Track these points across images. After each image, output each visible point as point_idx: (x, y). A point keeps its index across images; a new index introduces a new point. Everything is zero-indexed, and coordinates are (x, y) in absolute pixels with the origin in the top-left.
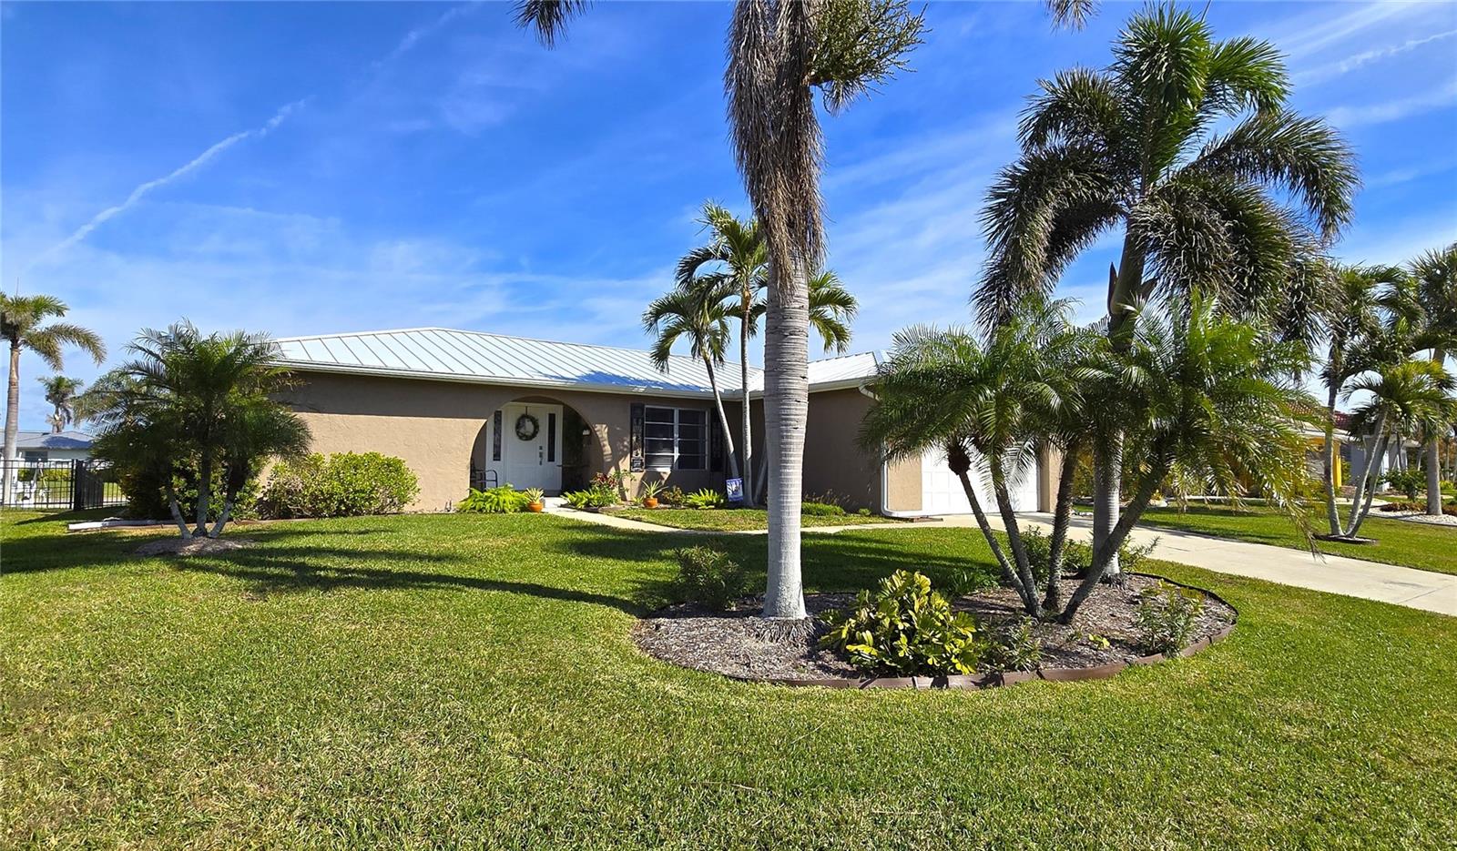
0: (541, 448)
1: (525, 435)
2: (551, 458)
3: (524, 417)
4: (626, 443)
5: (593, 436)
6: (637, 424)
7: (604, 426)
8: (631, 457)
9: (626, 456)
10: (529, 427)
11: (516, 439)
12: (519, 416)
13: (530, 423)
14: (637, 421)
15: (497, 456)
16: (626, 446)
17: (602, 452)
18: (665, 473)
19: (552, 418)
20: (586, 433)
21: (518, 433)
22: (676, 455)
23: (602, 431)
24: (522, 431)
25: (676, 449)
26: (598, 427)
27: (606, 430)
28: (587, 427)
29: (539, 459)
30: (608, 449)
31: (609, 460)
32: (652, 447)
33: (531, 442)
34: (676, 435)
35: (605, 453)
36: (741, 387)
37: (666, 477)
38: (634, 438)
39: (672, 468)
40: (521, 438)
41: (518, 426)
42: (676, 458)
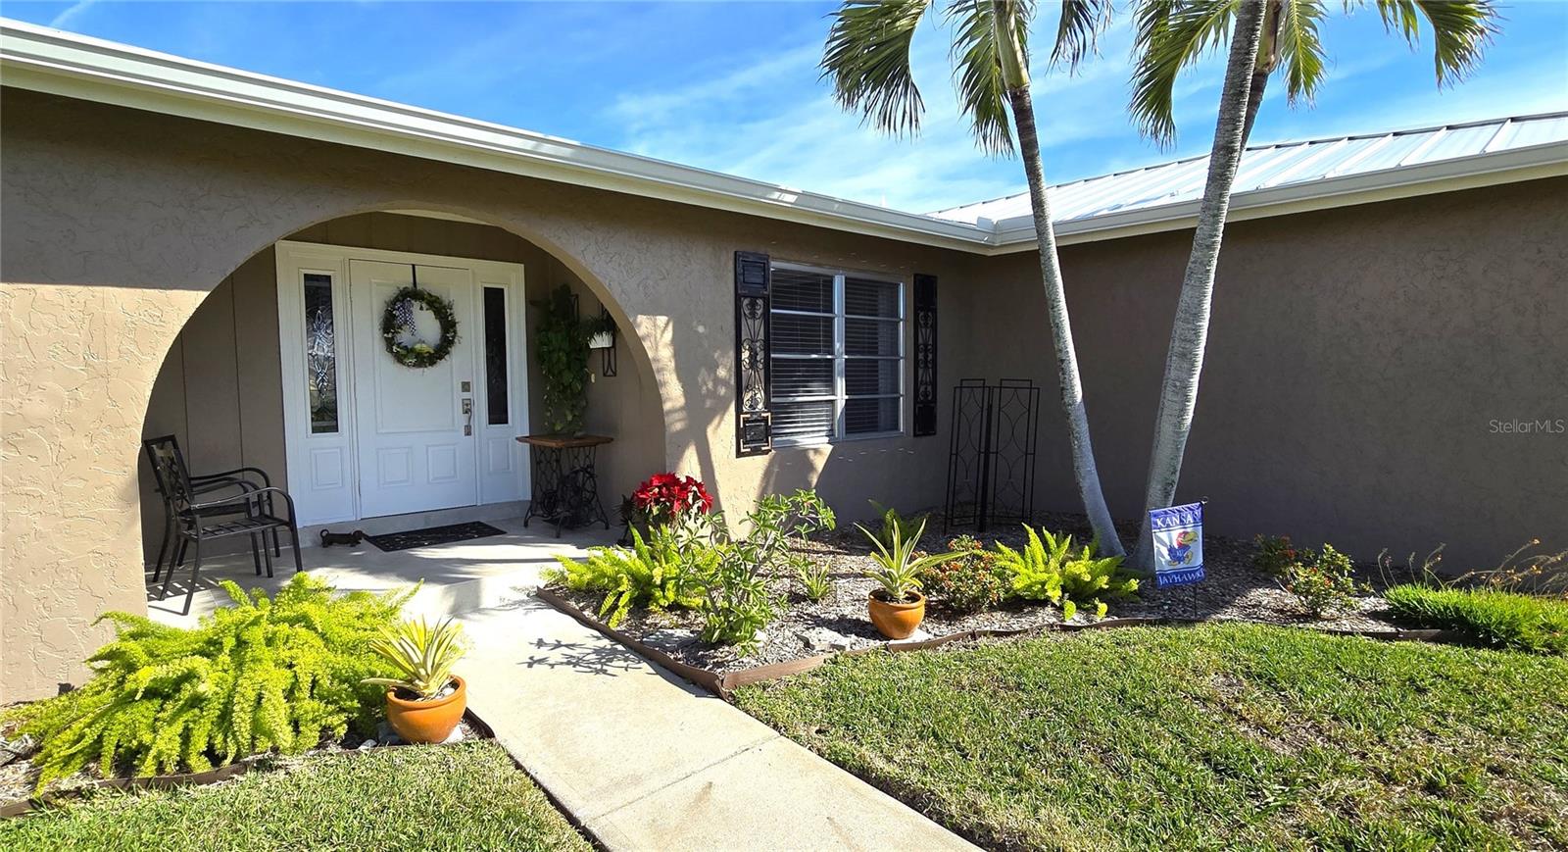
0: (466, 387)
1: (410, 351)
2: (498, 412)
3: (409, 295)
4: (722, 373)
5: (627, 353)
6: (753, 315)
7: (662, 320)
8: (739, 411)
9: (725, 409)
10: (425, 327)
11: (387, 363)
12: (390, 292)
13: (430, 314)
14: (753, 305)
15: (325, 416)
16: (724, 382)
17: (659, 400)
18: (816, 451)
19: (494, 300)
20: (601, 342)
21: (389, 343)
22: (841, 397)
23: (656, 336)
24: (404, 337)
25: (841, 384)
26: (644, 325)
27: (669, 335)
28: (607, 324)
29: (462, 419)
30: (673, 393)
31: (678, 426)
32: (782, 378)
33: (429, 371)
34: (839, 346)
35: (667, 406)
36: (1029, 211)
37: (820, 463)
38: (745, 355)
39: (831, 434)
40: (400, 359)
41: (391, 324)
42: (840, 405)
